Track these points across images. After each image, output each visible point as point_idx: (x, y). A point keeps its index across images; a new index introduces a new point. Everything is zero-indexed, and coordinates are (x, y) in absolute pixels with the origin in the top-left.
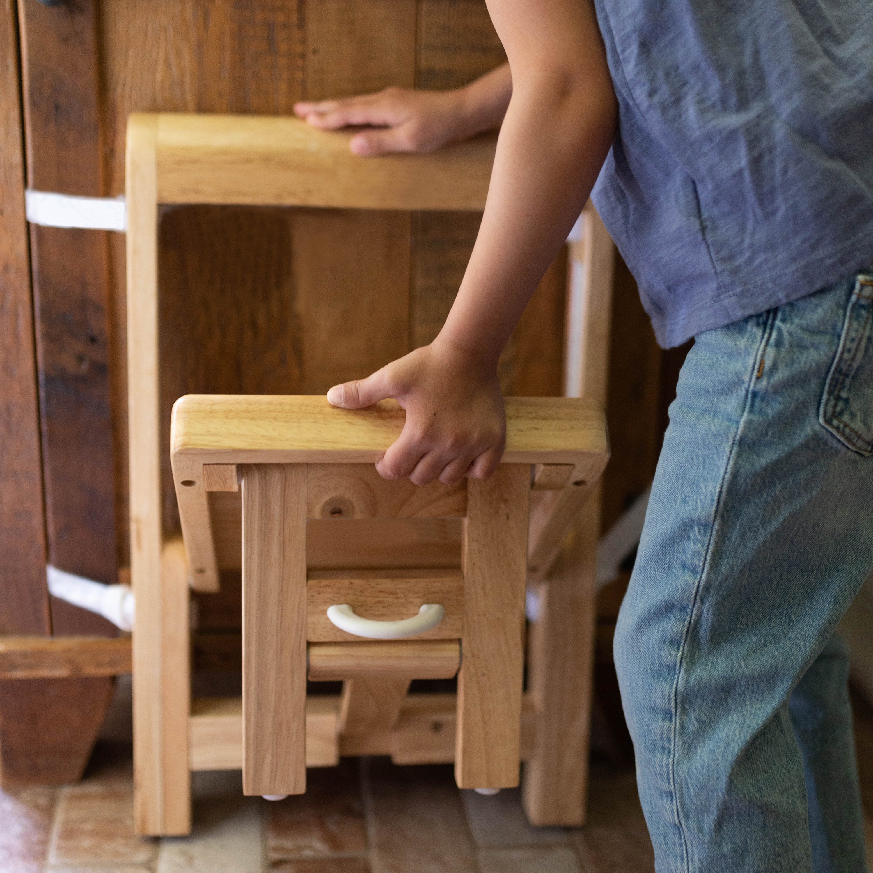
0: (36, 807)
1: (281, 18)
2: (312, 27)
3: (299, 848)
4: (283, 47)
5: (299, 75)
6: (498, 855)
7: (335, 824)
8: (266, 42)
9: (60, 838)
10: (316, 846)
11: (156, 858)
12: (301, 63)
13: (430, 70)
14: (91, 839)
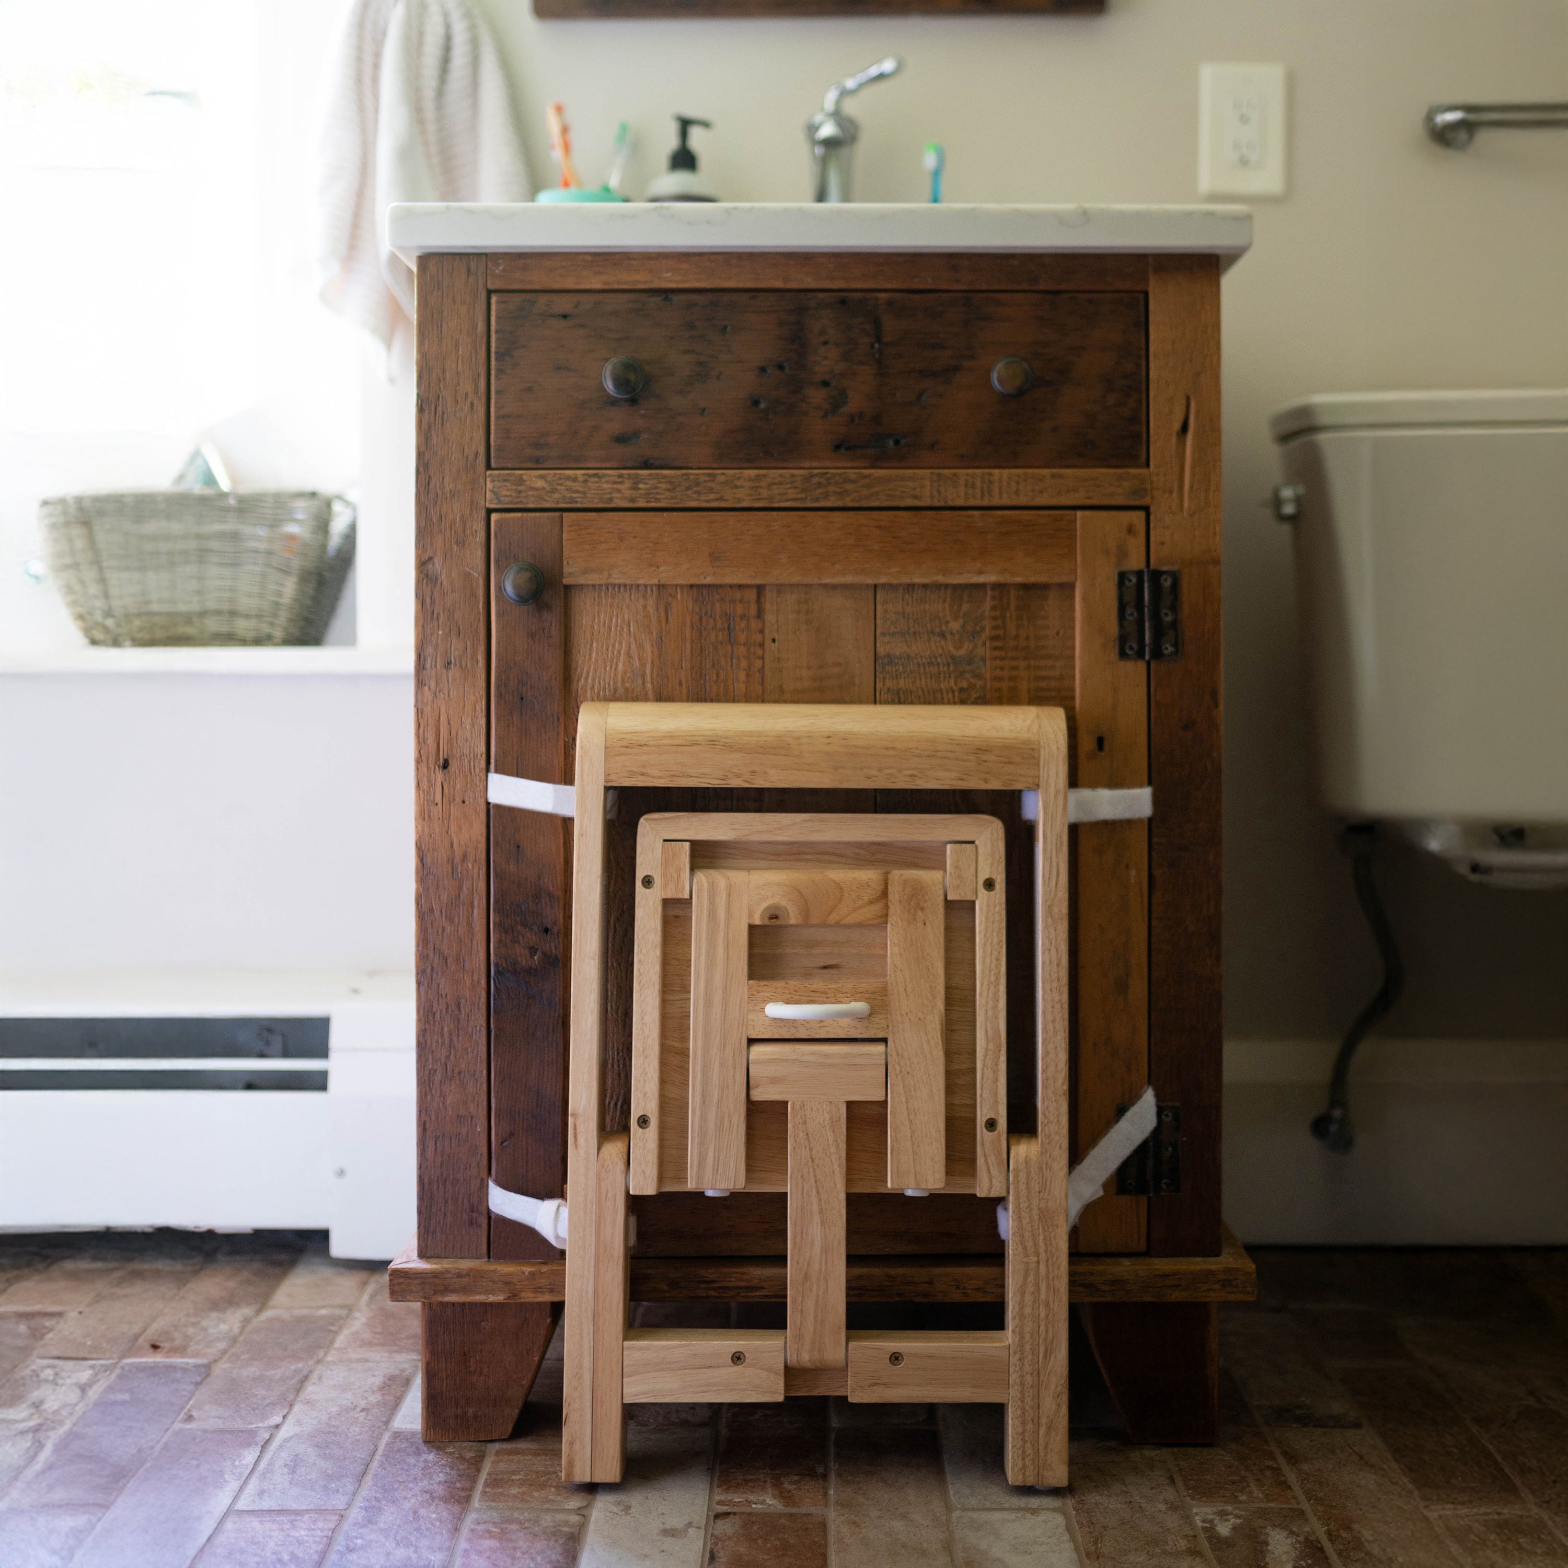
0: (461, 1459)
1: (739, 610)
2: (770, 618)
3: (749, 1502)
4: (742, 638)
5: (758, 663)
6: (975, 1515)
7: (791, 1483)
8: (726, 632)
9: (486, 1485)
10: (769, 1501)
11: (588, 1506)
12: (759, 652)
13: (888, 656)
14: (520, 1487)
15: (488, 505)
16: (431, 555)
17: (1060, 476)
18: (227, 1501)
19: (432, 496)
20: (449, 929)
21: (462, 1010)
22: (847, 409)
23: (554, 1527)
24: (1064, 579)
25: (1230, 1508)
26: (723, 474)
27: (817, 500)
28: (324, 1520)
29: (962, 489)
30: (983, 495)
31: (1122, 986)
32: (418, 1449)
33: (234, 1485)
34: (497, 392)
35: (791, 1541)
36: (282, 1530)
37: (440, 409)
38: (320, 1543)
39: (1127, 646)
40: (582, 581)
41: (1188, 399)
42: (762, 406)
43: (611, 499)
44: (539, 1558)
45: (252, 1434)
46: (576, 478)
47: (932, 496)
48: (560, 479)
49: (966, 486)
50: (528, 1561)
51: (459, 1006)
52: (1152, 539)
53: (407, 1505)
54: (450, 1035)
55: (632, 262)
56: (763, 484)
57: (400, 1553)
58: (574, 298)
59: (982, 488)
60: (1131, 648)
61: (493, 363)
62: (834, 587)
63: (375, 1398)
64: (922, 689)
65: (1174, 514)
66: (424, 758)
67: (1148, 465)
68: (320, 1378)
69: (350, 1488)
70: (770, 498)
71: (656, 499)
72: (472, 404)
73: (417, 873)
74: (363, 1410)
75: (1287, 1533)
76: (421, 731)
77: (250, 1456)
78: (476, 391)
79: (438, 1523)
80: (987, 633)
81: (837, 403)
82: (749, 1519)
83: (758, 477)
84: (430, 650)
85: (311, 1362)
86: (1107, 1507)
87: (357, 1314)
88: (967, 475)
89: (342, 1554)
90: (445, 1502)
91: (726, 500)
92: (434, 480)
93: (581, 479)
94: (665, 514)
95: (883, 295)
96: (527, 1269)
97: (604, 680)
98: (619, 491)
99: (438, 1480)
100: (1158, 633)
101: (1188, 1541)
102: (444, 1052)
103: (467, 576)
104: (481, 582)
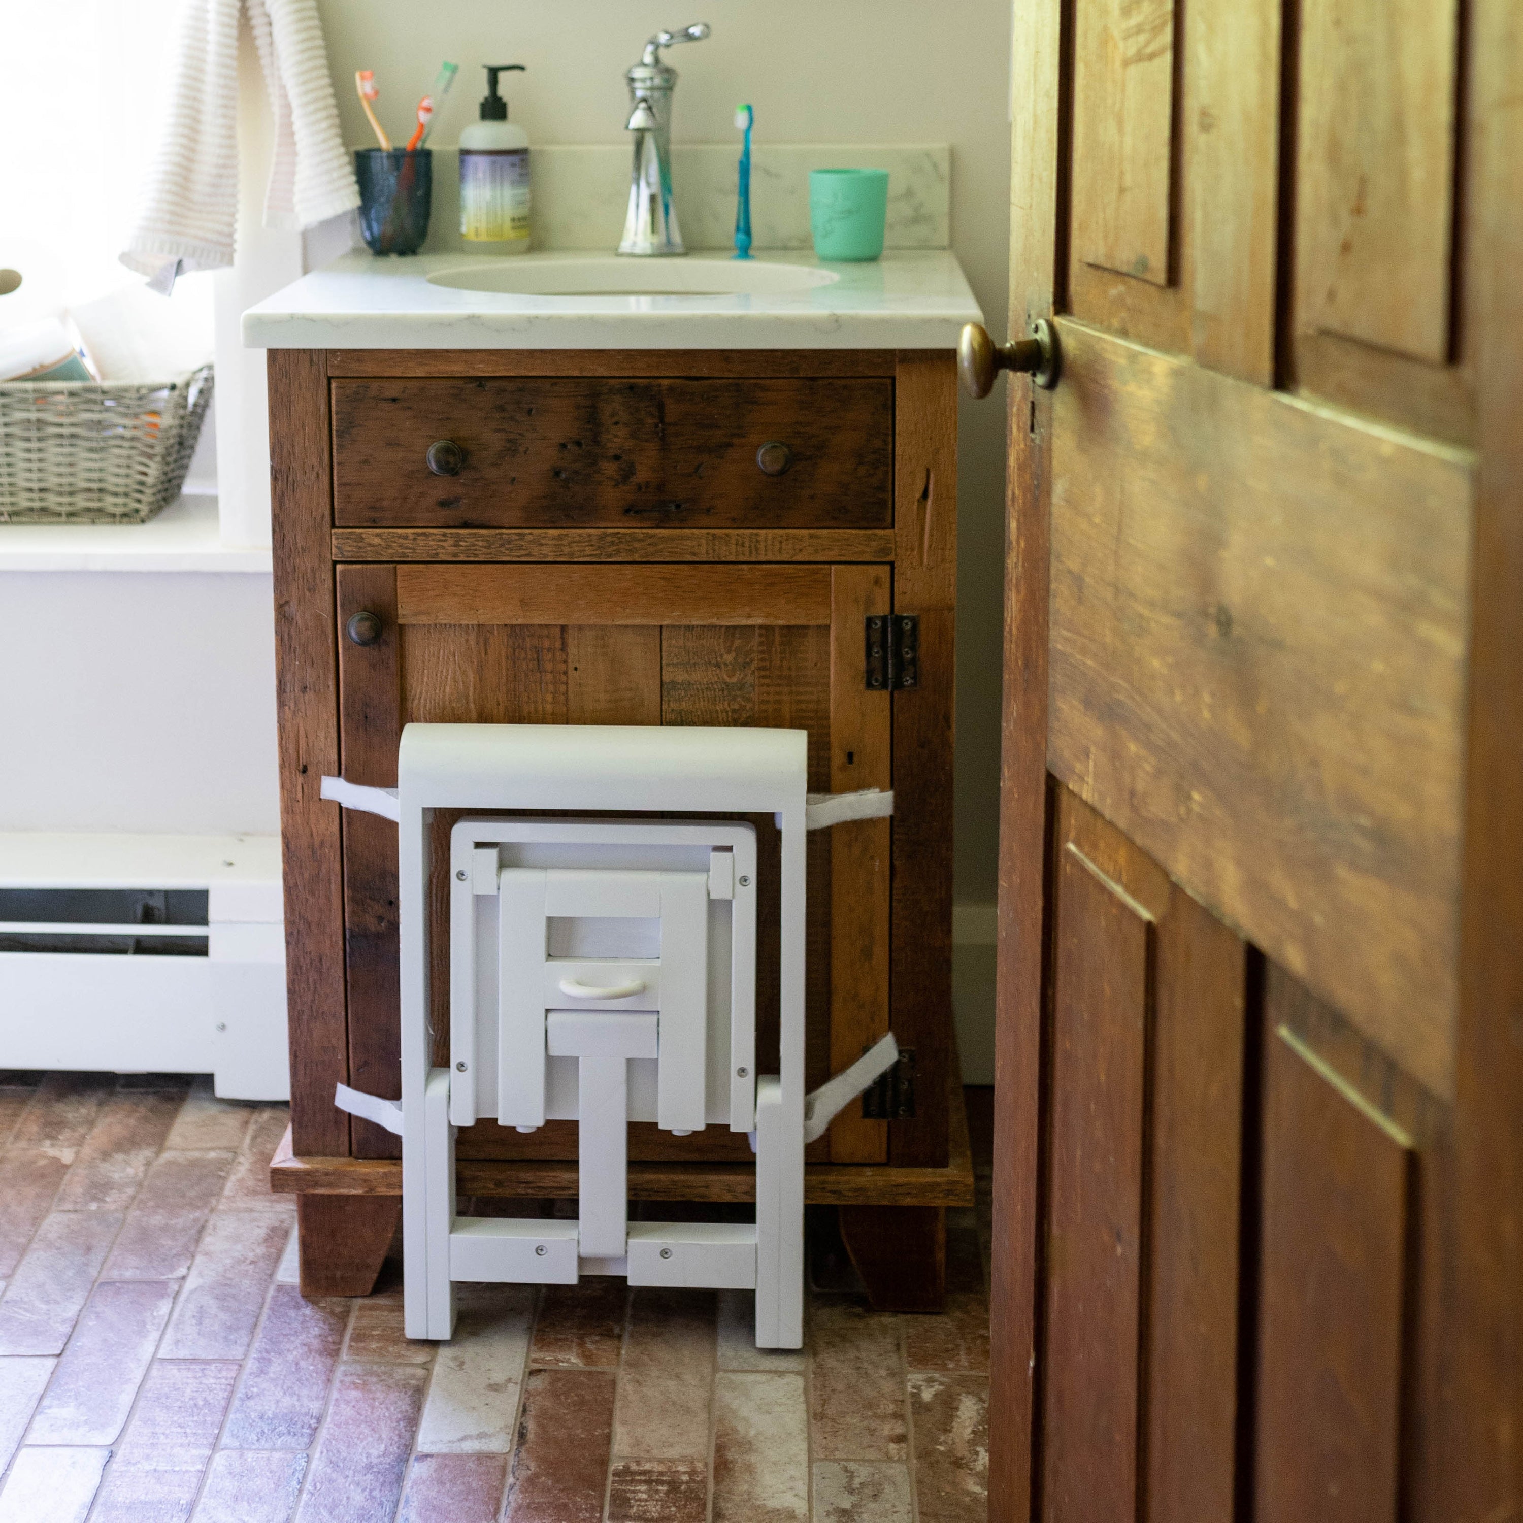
0: (332, 1313)
1: (547, 644)
2: (572, 650)
3: (558, 1361)
4: (549, 666)
5: (563, 688)
6: (733, 1377)
7: (594, 1343)
8: (536, 662)
9: (352, 1339)
10: (574, 1360)
11: (432, 1360)
12: (564, 678)
13: (673, 682)
14: (378, 1342)
15: (333, 559)
16: (288, 599)
17: (817, 537)
18: (151, 1349)
19: (286, 550)
20: (311, 900)
21: (324, 963)
22: (634, 480)
23: (404, 1380)
24: (821, 622)
25: (937, 1375)
26: (531, 534)
27: (610, 556)
28: (228, 1369)
29: (734, 546)
30: (751, 553)
31: (867, 953)
32: (297, 1303)
33: (155, 1335)
34: (339, 464)
35: (587, 1397)
36: (195, 1378)
37: (290, 479)
38: (225, 1390)
39: (873, 679)
40: (413, 621)
41: (928, 471)
42: (563, 476)
43: (437, 554)
44: (392, 1409)
45: (164, 1284)
46: (407, 537)
47: (707, 553)
48: (393, 537)
49: (737, 544)
50: (385, 1410)
51: (321, 960)
52: (896, 590)
53: (290, 1357)
54: (315, 984)
55: (450, 354)
56: (565, 542)
57: (287, 1401)
58: (400, 384)
59: (750, 547)
60: (877, 680)
61: (334, 439)
62: (626, 627)
63: (261, 1250)
64: (701, 710)
65: (915, 569)
66: (287, 765)
67: (893, 527)
68: (215, 1228)
69: (245, 1340)
70: (572, 554)
71: (474, 554)
72: (318, 474)
73: (284, 855)
74: (252, 1262)
75: (976, 1399)
76: (284, 742)
77: (164, 1307)
78: (321, 462)
79: (315, 1375)
80: (754, 666)
81: (627, 473)
82: (557, 1376)
83: (560, 537)
84: (289, 677)
85: (206, 1211)
86: (840, 1372)
87: (241, 1159)
88: (738, 535)
89: (242, 1400)
90: (320, 1355)
91: (533, 556)
92: (288, 537)
93: (411, 537)
94: (483, 566)
95: (665, 382)
96: (381, 1170)
97: (435, 700)
98: (443, 547)
99: (314, 1333)
100: (900, 666)
101: (897, 1405)
102: (310, 997)
103: (318, 617)
104: (330, 622)
